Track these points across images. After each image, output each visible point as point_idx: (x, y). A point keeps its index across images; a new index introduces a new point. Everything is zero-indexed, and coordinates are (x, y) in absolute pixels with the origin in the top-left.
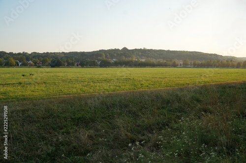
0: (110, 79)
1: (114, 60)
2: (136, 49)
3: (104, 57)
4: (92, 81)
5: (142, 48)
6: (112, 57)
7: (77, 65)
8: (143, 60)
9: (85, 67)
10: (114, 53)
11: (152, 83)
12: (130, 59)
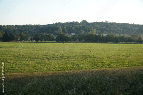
0: (66, 55)
1: (72, 34)
2: (97, 23)
3: (61, 31)
4: (47, 58)
5: (104, 22)
6: (70, 31)
7: (31, 40)
8: (105, 35)
9: (39, 41)
10: (73, 26)
11: (114, 61)
12: (90, 33)
